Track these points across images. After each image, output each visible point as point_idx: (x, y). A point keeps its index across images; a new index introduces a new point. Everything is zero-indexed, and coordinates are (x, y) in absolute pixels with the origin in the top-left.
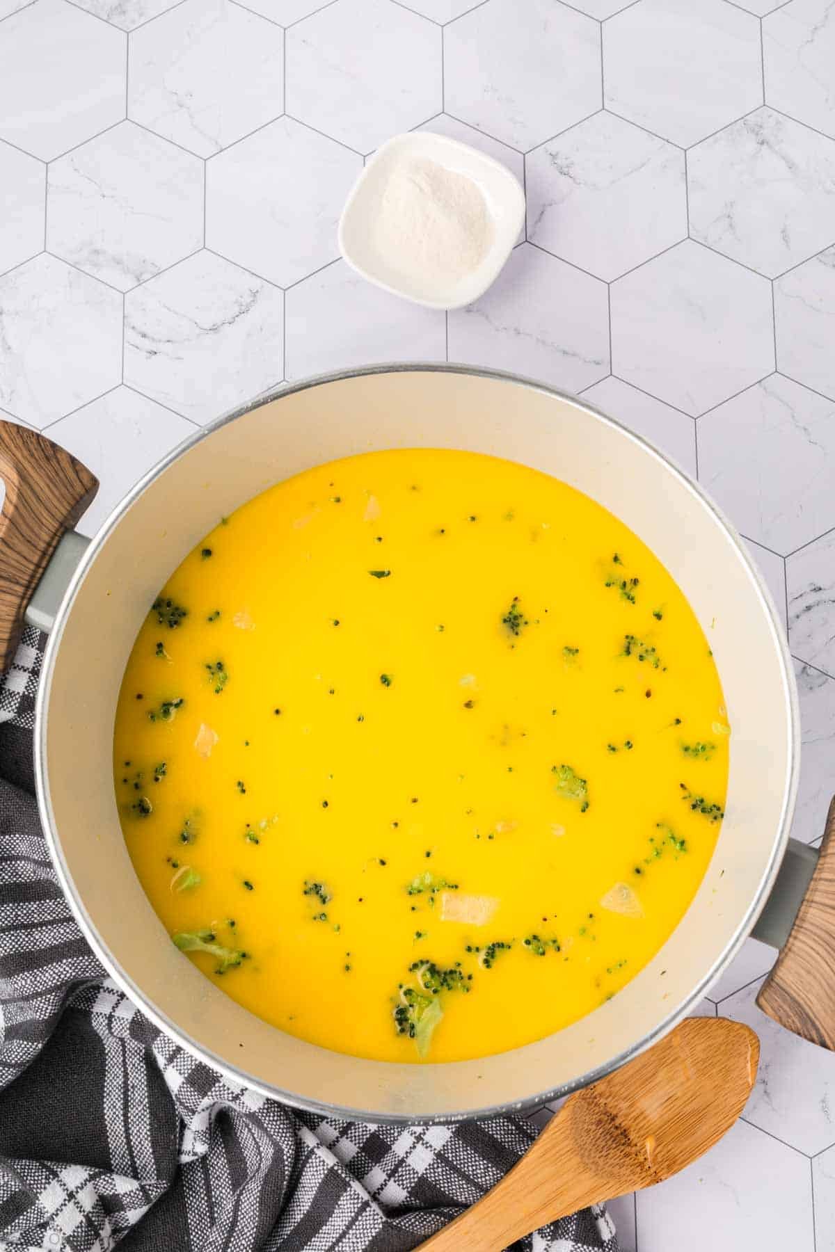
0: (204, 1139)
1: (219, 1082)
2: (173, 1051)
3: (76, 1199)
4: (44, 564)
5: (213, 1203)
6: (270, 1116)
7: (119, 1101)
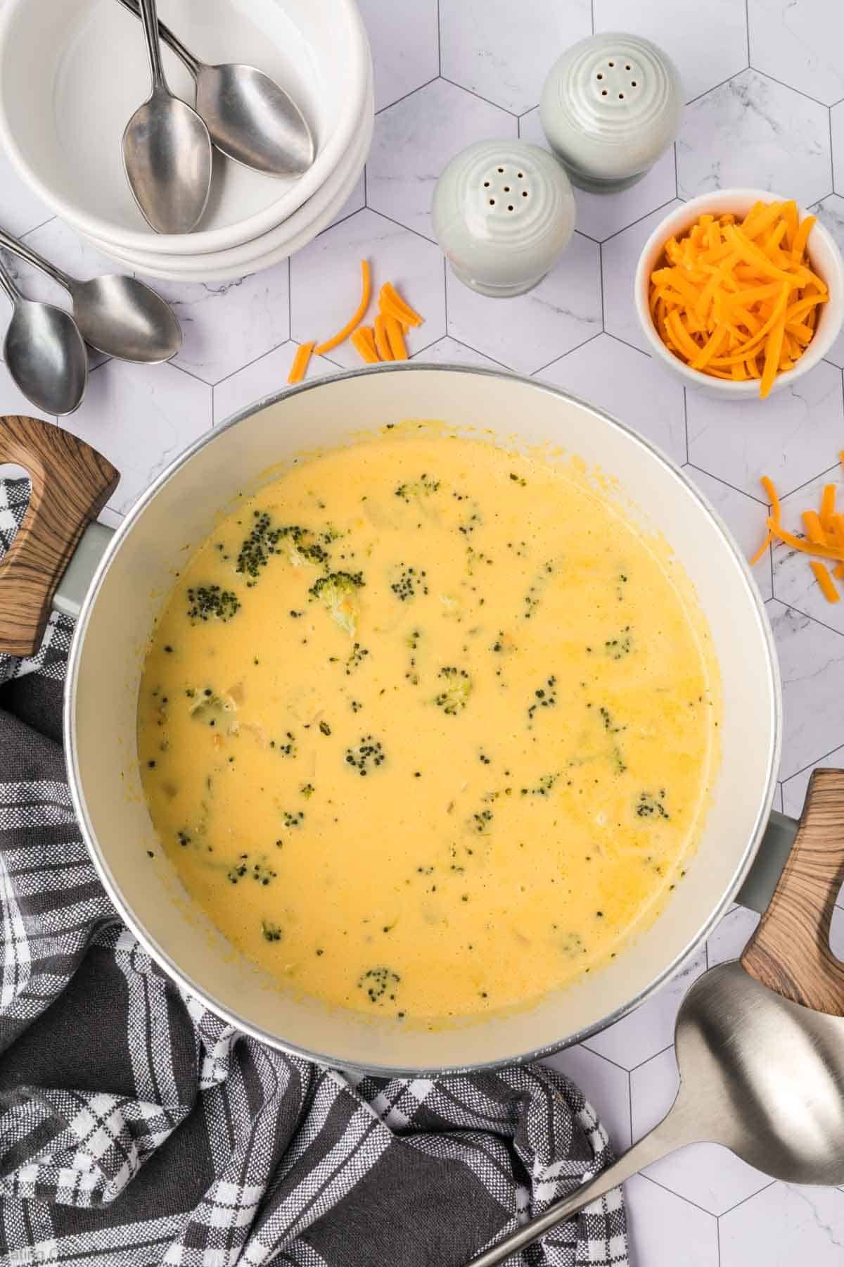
0: (224, 1066)
3: (104, 1125)
4: (69, 554)
5: (232, 1126)
7: (142, 1033)
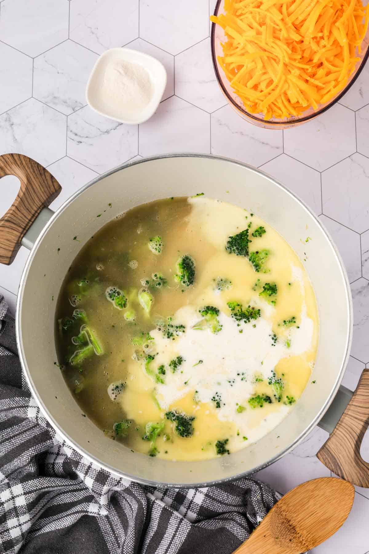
0: (107, 509)
1: (109, 477)
2: (86, 469)
5: (117, 537)
6: (135, 488)
